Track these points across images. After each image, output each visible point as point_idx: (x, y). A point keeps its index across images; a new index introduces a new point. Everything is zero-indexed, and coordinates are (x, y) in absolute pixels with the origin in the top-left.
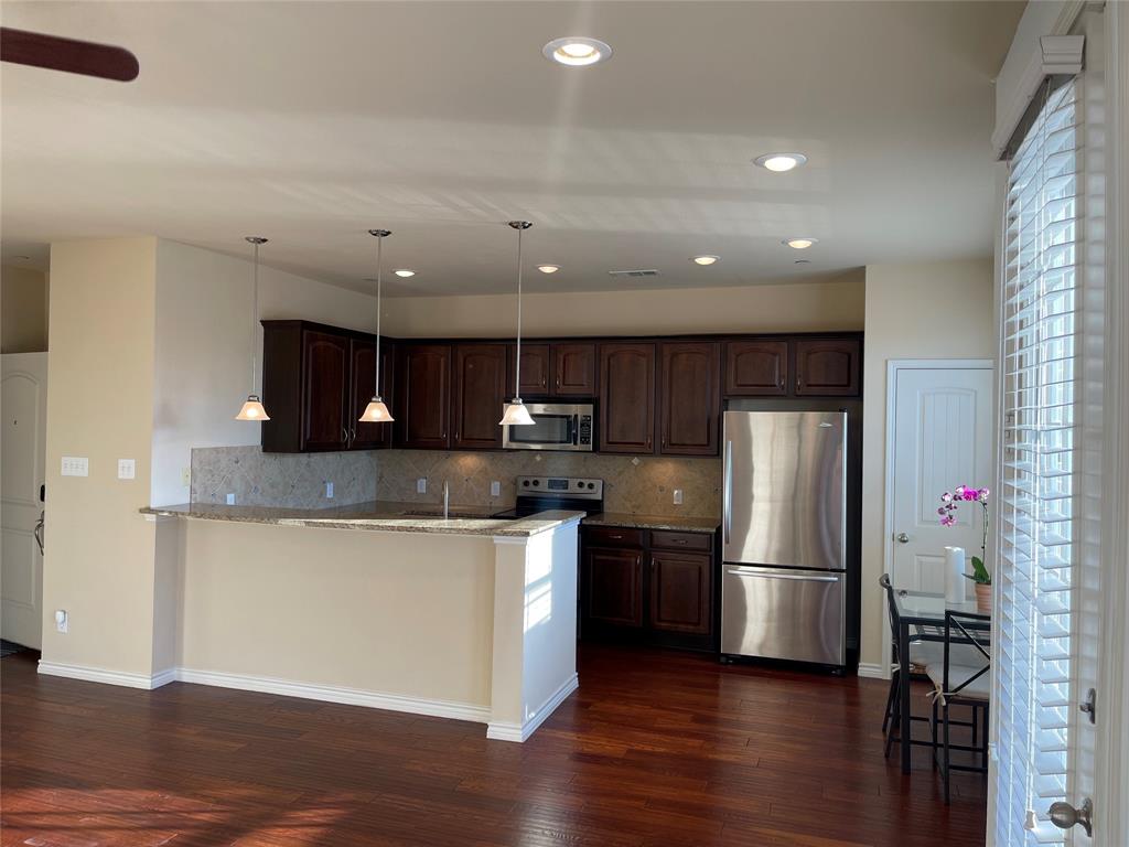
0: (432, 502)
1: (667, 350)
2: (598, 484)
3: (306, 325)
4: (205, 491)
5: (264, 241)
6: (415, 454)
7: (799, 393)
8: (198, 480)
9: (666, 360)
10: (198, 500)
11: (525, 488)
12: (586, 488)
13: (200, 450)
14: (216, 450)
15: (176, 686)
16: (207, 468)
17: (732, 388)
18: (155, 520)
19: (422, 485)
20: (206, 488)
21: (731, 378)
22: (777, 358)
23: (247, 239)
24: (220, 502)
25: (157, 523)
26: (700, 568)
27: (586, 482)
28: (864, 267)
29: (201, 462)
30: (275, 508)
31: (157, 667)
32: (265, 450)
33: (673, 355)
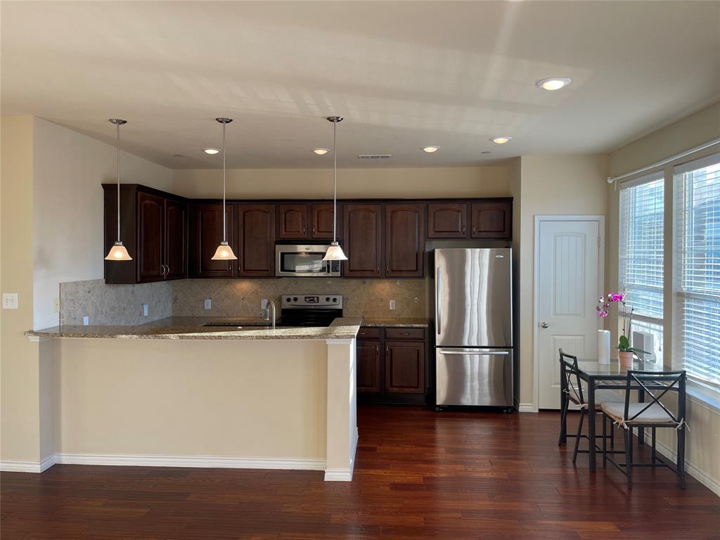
0: (218, 315)
1: (389, 208)
2: (340, 298)
3: (140, 188)
4: (70, 316)
5: (125, 122)
6: (202, 282)
7: (473, 236)
8: (65, 308)
9: (389, 214)
10: (65, 323)
11: (289, 303)
12: (331, 302)
13: (65, 284)
14: (76, 283)
15: (57, 469)
16: (70, 297)
17: (431, 234)
18: (38, 341)
19: (208, 304)
20: (70, 313)
21: (431, 226)
22: (460, 214)
23: (111, 120)
24: (79, 323)
25: (40, 343)
26: (418, 351)
27: (332, 297)
28: (520, 157)
29: (66, 294)
30: (114, 327)
31: (44, 455)
32: (107, 282)
33: (393, 212)
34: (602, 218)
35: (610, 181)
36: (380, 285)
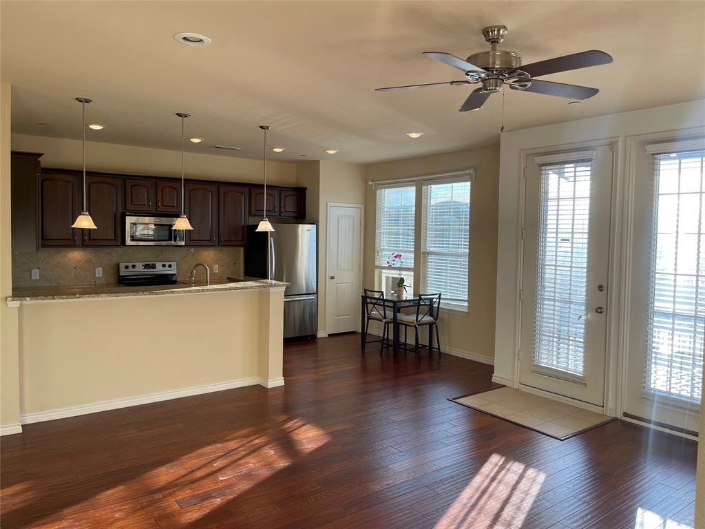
1: (222, 189)
7: (282, 215)
9: (222, 194)
11: (127, 270)
12: (167, 268)
17: (253, 211)
19: (36, 274)
21: (253, 206)
22: (273, 197)
27: (167, 264)
28: (319, 161)
33: (225, 193)
34: (363, 207)
35: (370, 183)
36: (206, 252)
